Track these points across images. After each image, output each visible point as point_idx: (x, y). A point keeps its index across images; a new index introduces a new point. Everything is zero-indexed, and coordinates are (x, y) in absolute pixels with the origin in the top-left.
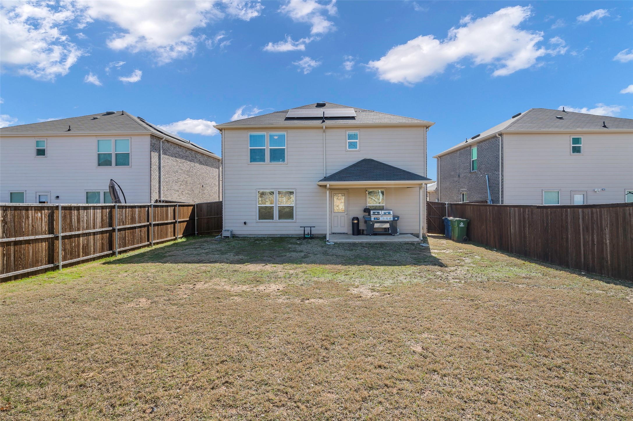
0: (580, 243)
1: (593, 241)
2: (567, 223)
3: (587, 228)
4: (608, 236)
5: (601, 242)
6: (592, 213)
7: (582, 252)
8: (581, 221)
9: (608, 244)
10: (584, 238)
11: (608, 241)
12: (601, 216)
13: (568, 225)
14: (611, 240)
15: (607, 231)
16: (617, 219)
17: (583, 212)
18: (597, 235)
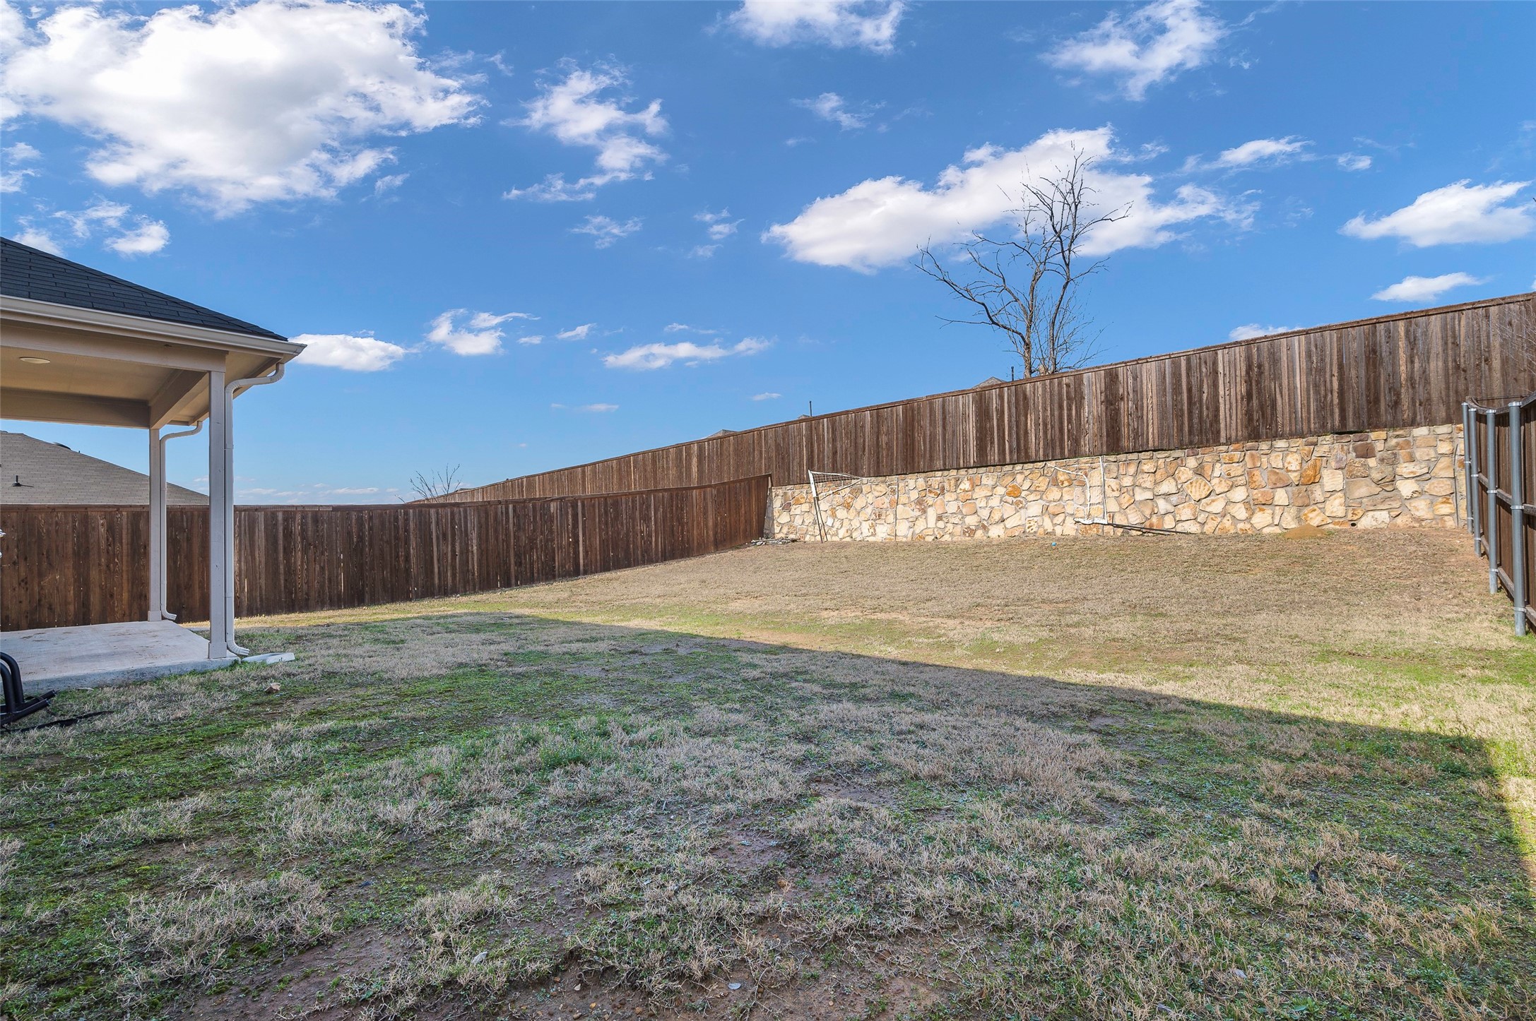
0: (432, 558)
1: (453, 551)
2: (407, 531)
3: (445, 535)
4: (475, 541)
5: (466, 551)
6: (453, 514)
7: (436, 570)
8: (433, 526)
9: (475, 551)
10: (438, 550)
11: (475, 548)
12: (466, 517)
13: (409, 535)
14: (479, 546)
15: (474, 535)
16: (487, 519)
17: (437, 513)
18: (460, 543)
